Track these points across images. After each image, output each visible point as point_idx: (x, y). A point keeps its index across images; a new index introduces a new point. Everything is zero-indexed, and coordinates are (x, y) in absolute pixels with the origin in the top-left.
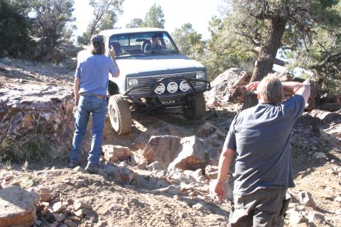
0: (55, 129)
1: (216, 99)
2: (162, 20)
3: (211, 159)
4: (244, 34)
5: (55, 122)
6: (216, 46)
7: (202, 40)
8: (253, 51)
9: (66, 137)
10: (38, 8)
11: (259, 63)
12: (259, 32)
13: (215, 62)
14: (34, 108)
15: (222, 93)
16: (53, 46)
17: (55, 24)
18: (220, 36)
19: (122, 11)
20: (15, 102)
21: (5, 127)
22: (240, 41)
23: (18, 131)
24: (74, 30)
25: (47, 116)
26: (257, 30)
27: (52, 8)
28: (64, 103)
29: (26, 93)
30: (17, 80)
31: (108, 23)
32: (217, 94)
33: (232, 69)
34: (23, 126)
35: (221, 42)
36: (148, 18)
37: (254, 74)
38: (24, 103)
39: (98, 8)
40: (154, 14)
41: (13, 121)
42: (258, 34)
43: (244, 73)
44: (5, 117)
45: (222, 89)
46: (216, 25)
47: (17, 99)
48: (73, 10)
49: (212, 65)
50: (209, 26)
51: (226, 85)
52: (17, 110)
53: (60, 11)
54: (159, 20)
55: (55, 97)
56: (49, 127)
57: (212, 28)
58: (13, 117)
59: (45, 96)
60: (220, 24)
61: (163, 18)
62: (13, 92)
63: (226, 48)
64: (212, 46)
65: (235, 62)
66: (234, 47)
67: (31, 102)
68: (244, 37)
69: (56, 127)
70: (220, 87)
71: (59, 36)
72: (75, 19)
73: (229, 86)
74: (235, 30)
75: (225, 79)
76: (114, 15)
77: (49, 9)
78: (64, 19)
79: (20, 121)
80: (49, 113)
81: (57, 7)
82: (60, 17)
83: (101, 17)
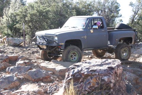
0: (112, 87)
5: (111, 82)
9: (119, 92)
10: (98, 11)
14: (97, 74)
17: (109, 20)
20: (86, 70)
21: (81, 87)
23: (89, 88)
25: (106, 78)
27: (107, 10)
28: (116, 70)
29: (92, 64)
30: (87, 56)
34: (92, 85)
38: (91, 71)
39: (135, 7)
41: (86, 83)
44: (81, 80)
47: (87, 69)
48: (120, 10)
52: (87, 76)
53: (111, 11)
55: (110, 66)
56: (107, 86)
58: (85, 80)
59: (104, 66)
62: (84, 65)
67: (96, 70)
69: (112, 85)
72: (121, 15)
77: (105, 11)
78: (114, 16)
79: (90, 82)
80: (107, 77)
81: (110, 10)
82: (112, 15)
83: (137, 12)
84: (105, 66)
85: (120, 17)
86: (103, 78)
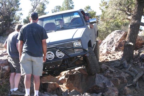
1: (107, 49)
2: (72, 6)
3: (107, 86)
4: (121, 10)
6: (105, 18)
7: (96, 15)
8: (127, 19)
11: (131, 26)
12: (130, 7)
13: (106, 28)
15: (111, 45)
16: (9, 26)
17: (10, 13)
18: (107, 12)
19: (48, 2)
22: (119, 14)
24: (21, 16)
25: (6, 68)
26: (129, 6)
27: (7, 4)
31: (41, 10)
32: (108, 47)
33: (116, 31)
35: (107, 15)
36: (64, 5)
37: (129, 33)
39: (33, 2)
40: (67, 2)
42: (129, 9)
43: (123, 33)
45: (111, 43)
46: (104, 6)
48: (20, 4)
49: (104, 29)
50: (100, 6)
51: (113, 40)
53: (12, 5)
54: (71, 5)
57: (102, 8)
60: (107, 5)
61: (73, 4)
63: (111, 19)
64: (102, 18)
65: (118, 26)
66: (115, 18)
68: (121, 11)
70: (109, 42)
71: (12, 20)
72: (21, 9)
73: (115, 41)
74: (116, 8)
75: (112, 37)
76: (44, 5)
77: (5, 5)
78: (15, 10)
80: (8, 66)
81: (10, 3)
82: (12, 9)
83: (36, 7)
84: (6, 56)
85: (20, 10)
86: (3, 68)
